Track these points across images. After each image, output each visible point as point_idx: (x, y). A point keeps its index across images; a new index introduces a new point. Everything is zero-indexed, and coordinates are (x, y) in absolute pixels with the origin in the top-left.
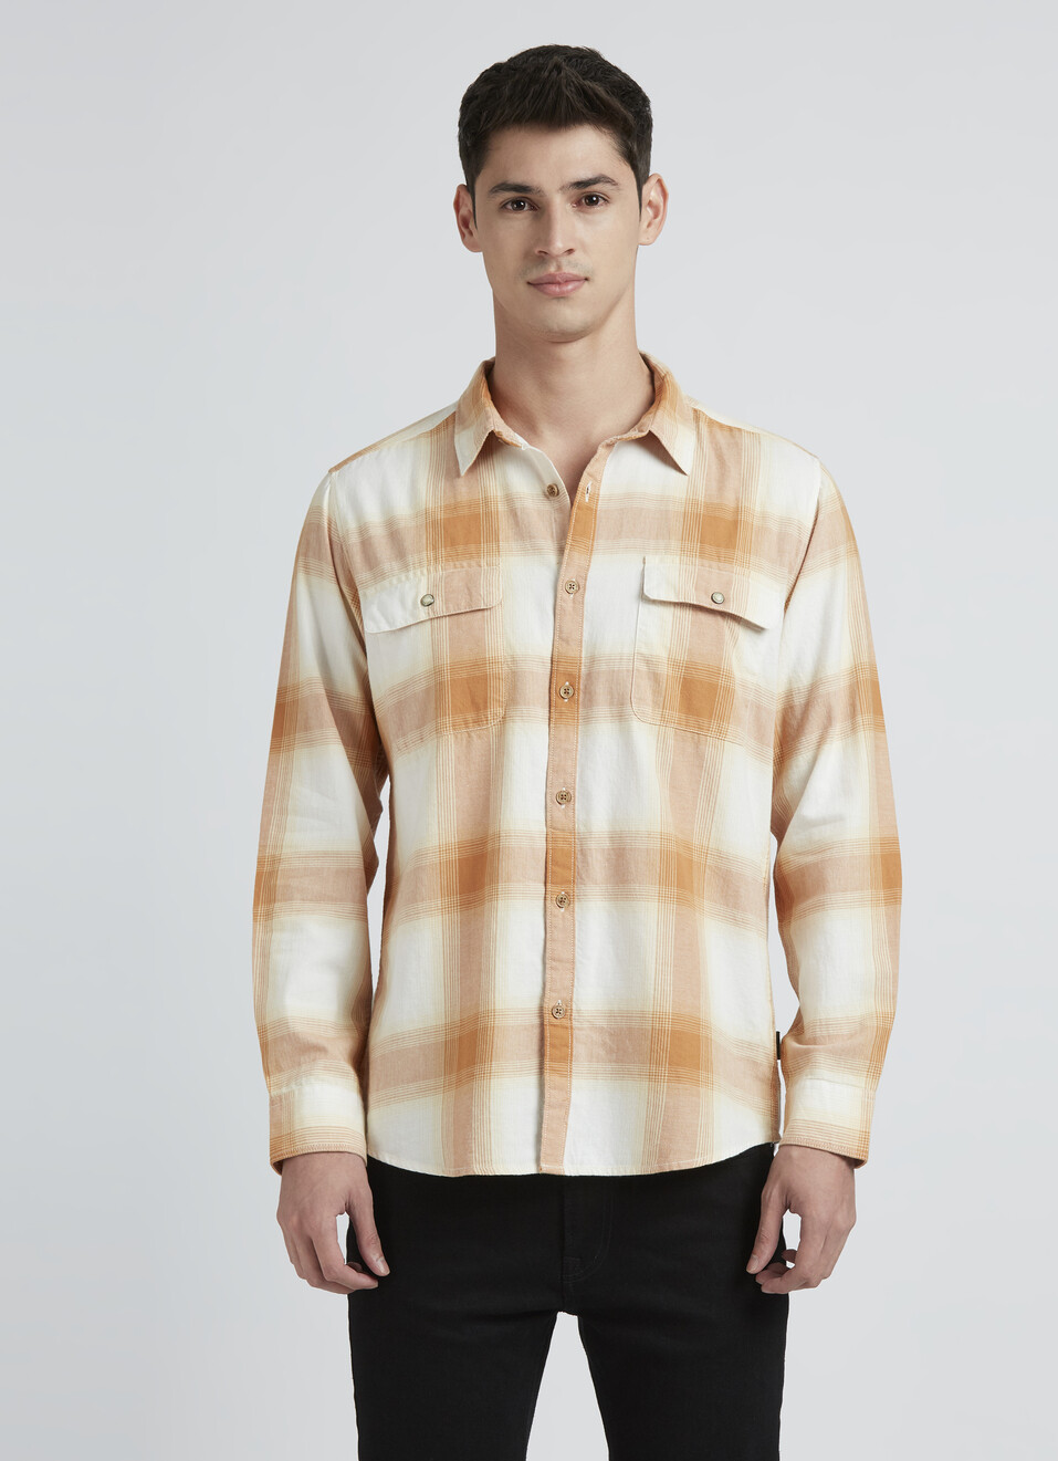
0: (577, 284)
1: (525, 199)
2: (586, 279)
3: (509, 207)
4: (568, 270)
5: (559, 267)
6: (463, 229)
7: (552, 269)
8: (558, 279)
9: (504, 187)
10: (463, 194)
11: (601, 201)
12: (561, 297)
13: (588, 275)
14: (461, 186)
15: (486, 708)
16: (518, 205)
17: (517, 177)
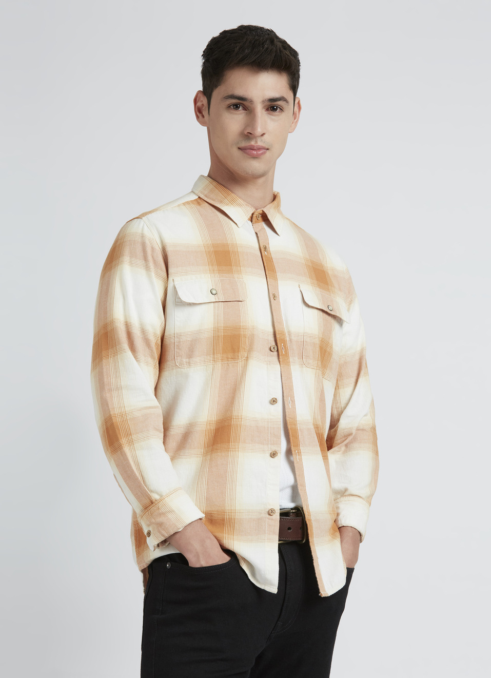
0: (264, 150)
1: (240, 103)
2: (268, 149)
3: (232, 107)
4: (260, 143)
5: (256, 142)
6: (198, 113)
7: (253, 143)
8: (255, 148)
9: (232, 97)
10: (201, 95)
11: (278, 110)
12: (255, 157)
13: (269, 147)
14: (200, 91)
15: (238, 351)
16: (236, 106)
17: (239, 92)
